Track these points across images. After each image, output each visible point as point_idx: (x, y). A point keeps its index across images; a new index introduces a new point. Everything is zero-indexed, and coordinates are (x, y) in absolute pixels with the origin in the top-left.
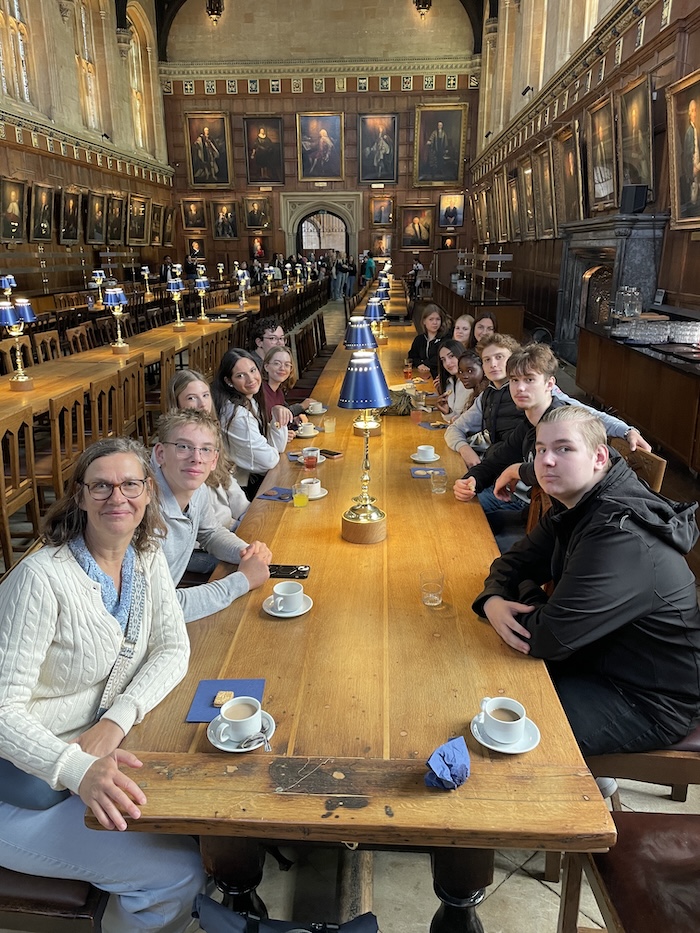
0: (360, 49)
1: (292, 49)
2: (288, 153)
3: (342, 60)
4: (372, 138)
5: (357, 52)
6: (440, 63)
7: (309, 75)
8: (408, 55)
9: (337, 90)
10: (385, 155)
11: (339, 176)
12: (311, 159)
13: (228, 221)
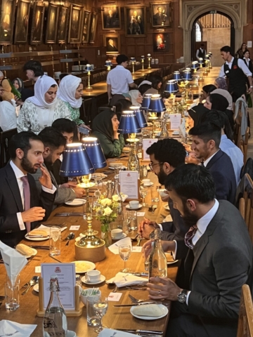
13: (138, 22)
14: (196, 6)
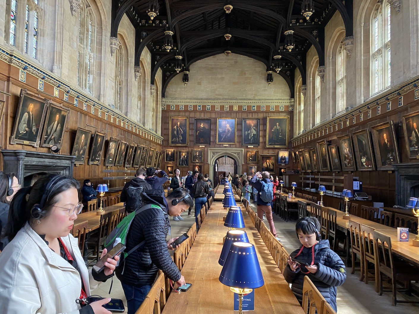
0: (244, 95)
1: (216, 95)
2: (212, 133)
3: (236, 99)
4: (248, 128)
5: (243, 96)
6: (277, 101)
7: (223, 104)
8: (263, 98)
9: (234, 110)
10: (254, 134)
12: (222, 135)
13: (185, 159)
14: (216, 153)
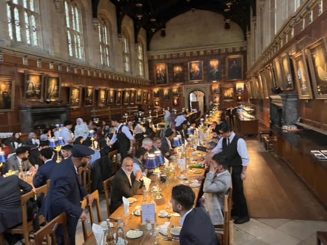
0: (208, 42)
1: (187, 44)
6: (233, 44)
7: (191, 51)
9: (201, 54)
10: (216, 72)
11: (201, 79)
12: (193, 75)
